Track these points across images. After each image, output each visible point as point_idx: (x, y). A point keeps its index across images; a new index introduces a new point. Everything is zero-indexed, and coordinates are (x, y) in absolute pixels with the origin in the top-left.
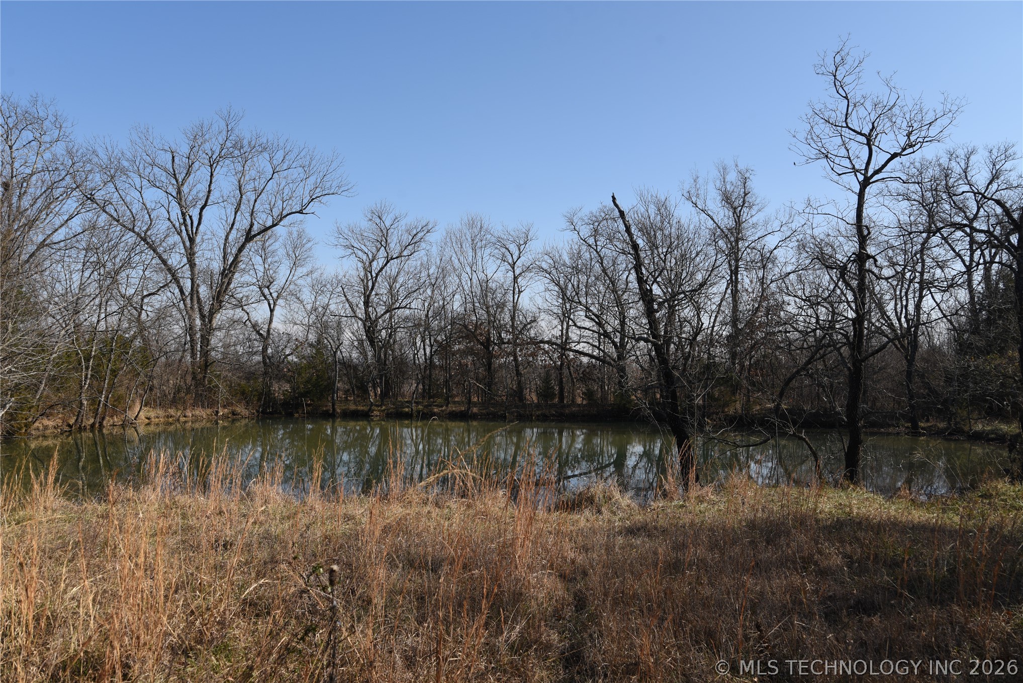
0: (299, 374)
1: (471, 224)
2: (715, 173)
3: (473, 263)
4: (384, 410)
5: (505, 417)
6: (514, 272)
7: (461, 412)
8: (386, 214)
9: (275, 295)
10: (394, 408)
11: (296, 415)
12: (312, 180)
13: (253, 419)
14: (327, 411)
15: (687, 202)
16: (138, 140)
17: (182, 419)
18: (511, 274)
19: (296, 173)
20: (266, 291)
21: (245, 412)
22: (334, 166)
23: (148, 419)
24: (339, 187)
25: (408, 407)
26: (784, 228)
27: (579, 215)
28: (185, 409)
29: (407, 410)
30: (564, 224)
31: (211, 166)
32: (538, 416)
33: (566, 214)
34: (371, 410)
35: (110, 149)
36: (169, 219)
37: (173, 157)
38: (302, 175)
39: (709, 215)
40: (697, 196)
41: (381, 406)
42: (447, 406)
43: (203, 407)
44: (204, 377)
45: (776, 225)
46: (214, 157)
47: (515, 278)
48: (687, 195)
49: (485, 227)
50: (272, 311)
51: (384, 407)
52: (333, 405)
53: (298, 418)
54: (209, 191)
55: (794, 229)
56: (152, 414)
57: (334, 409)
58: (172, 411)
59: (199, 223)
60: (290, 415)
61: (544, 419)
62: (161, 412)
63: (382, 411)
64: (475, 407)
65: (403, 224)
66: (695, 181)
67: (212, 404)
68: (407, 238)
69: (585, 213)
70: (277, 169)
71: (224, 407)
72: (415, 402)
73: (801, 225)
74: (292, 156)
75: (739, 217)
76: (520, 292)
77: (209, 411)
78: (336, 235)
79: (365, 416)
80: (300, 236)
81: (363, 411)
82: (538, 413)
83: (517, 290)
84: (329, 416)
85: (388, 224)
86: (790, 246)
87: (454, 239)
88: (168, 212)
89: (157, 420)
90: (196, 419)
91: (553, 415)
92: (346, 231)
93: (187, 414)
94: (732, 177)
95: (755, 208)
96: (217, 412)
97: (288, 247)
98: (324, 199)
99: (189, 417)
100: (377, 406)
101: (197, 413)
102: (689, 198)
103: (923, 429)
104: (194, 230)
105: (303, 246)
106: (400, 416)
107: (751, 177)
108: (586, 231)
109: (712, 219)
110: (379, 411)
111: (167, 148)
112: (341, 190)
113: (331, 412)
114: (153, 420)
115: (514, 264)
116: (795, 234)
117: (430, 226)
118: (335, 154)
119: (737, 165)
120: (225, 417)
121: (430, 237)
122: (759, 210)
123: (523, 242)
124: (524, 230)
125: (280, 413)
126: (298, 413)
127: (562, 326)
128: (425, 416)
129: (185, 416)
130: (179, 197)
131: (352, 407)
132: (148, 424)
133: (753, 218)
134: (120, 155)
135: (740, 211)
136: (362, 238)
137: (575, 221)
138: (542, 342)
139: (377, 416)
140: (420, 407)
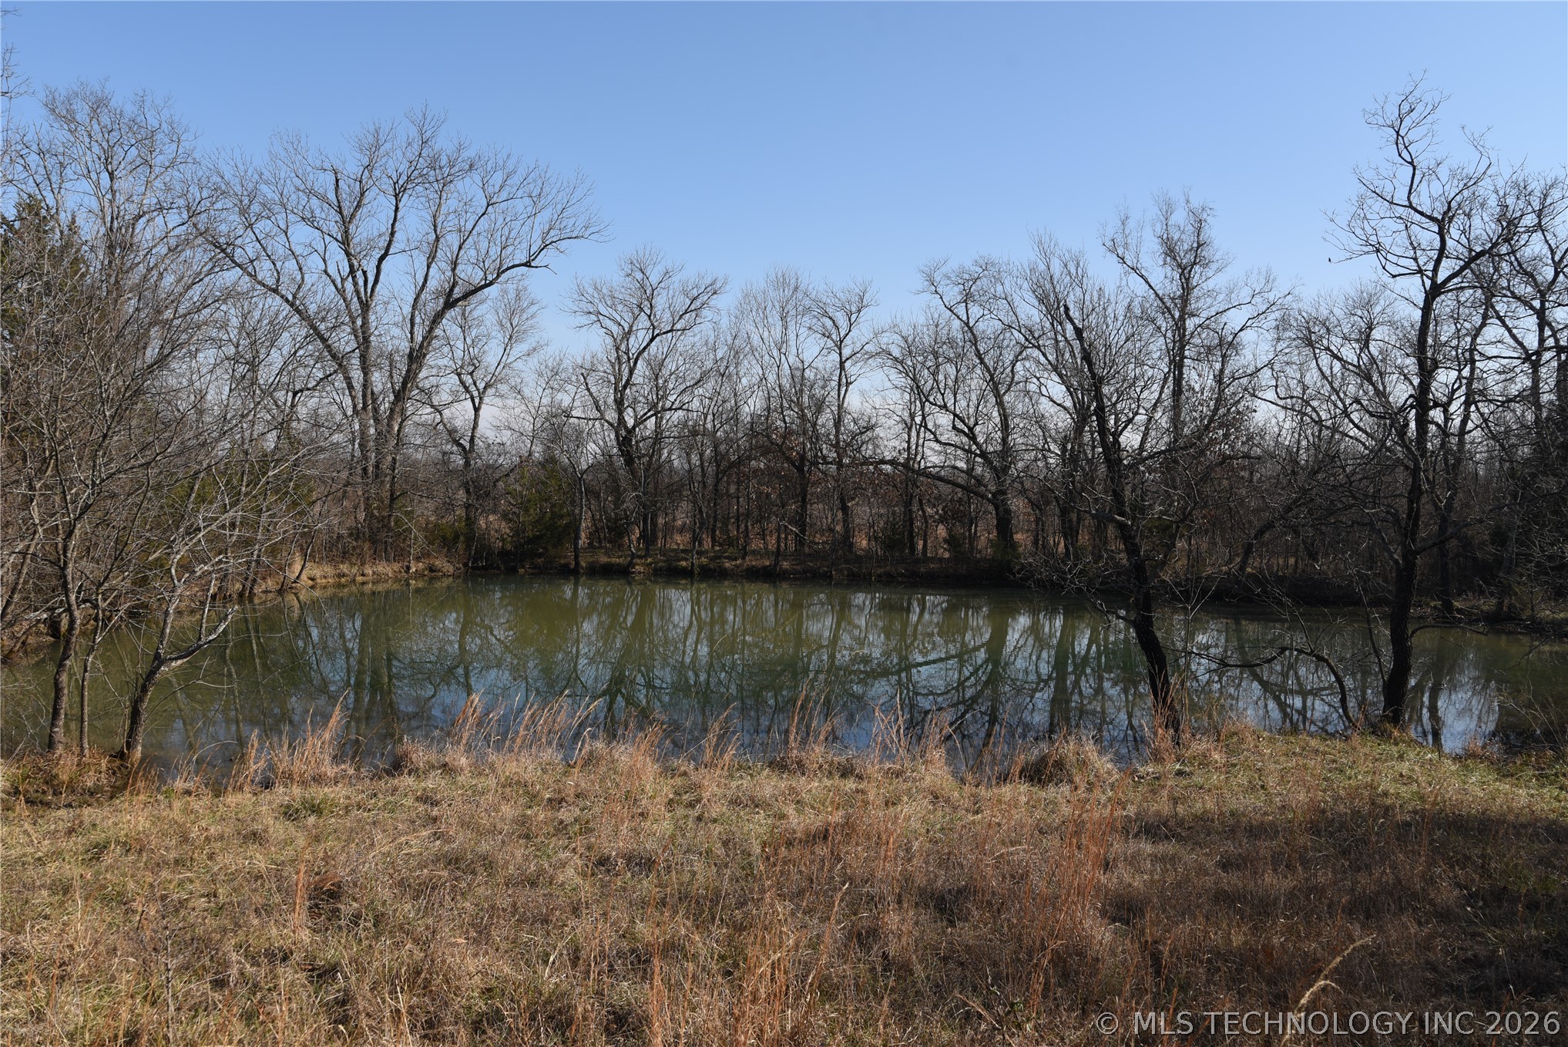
0: (526, 510)
1: (781, 282)
2: (1153, 212)
3: (783, 342)
4: (651, 564)
5: (831, 577)
6: (840, 354)
7: (765, 567)
8: (651, 266)
9: (481, 386)
10: (664, 561)
11: (522, 571)
12: (544, 217)
13: (459, 577)
14: (567, 565)
15: (1109, 254)
16: (283, 153)
17: (359, 579)
18: (835, 357)
19: (521, 205)
20: (468, 380)
21: (449, 568)
22: (578, 194)
23: (312, 579)
24: (586, 228)
25: (686, 559)
26: (1258, 299)
27: (944, 270)
28: (363, 564)
29: (684, 563)
30: (920, 282)
31: (396, 196)
32: (880, 576)
33: (922, 268)
34: (631, 564)
35: (242, 168)
36: (326, 272)
37: (337, 181)
38: (529, 209)
39: (1142, 276)
40: (1126, 246)
41: (645, 557)
42: (743, 558)
43: (388, 560)
44: (390, 516)
45: (1244, 295)
46: (401, 182)
47: (842, 364)
48: (1109, 244)
49: (802, 287)
50: (477, 410)
51: (649, 560)
52: (576, 557)
53: (523, 576)
54: (392, 234)
55: (1271, 300)
56: (317, 573)
57: (577, 563)
58: (344, 568)
59: (376, 281)
60: (513, 571)
61: (887, 581)
62: (329, 569)
63: (648, 565)
64: (785, 560)
65: (676, 282)
66: (1123, 224)
67: (401, 555)
68: (682, 303)
69: (953, 266)
70: (493, 201)
71: (418, 559)
72: (697, 553)
73: (1282, 295)
74: (515, 180)
75: (1187, 280)
76: (848, 384)
77: (396, 566)
78: (575, 296)
79: (622, 573)
80: (518, 297)
81: (619, 565)
82: (880, 571)
83: (844, 380)
84: (569, 573)
85: (654, 279)
86: (1264, 326)
87: (753, 305)
88: (324, 260)
89: (324, 581)
90: (378, 579)
91: (902, 575)
92: (590, 291)
93: (366, 571)
94: (1180, 217)
95: (1214, 266)
96: (408, 568)
97: (501, 312)
98: (563, 245)
99: (368, 575)
100: (640, 557)
101: (380, 569)
102: (1113, 250)
103: (1459, 611)
104: (369, 291)
105: (523, 311)
106: (672, 573)
107: (1209, 219)
108: (953, 294)
109: (1147, 282)
110: (643, 564)
111: (327, 166)
112: (588, 233)
113: (572, 566)
114: (318, 581)
115: (841, 342)
116: (1274, 308)
117: (718, 284)
118: (580, 176)
119: (1188, 201)
120: (419, 575)
121: (715, 301)
122: (1219, 270)
123: (855, 309)
124: (857, 290)
125: (498, 568)
126: (523, 567)
127: (909, 436)
128: (712, 574)
129: (363, 575)
130: (345, 242)
131: (604, 559)
132: (312, 587)
133: (1210, 283)
134: (256, 176)
135: (1190, 271)
136: (613, 301)
137: (938, 279)
138: (883, 462)
139: (640, 573)
140: (704, 560)
